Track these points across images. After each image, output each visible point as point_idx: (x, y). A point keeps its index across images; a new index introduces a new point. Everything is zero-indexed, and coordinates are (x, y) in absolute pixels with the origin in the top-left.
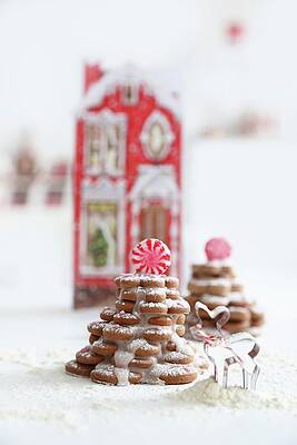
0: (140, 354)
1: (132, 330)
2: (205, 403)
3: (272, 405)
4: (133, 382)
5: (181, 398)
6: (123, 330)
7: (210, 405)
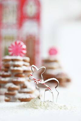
0: (10, 89)
1: (7, 79)
2: (33, 108)
3: (63, 108)
4: (6, 101)
5: (24, 106)
6: (3, 79)
7: (36, 108)
